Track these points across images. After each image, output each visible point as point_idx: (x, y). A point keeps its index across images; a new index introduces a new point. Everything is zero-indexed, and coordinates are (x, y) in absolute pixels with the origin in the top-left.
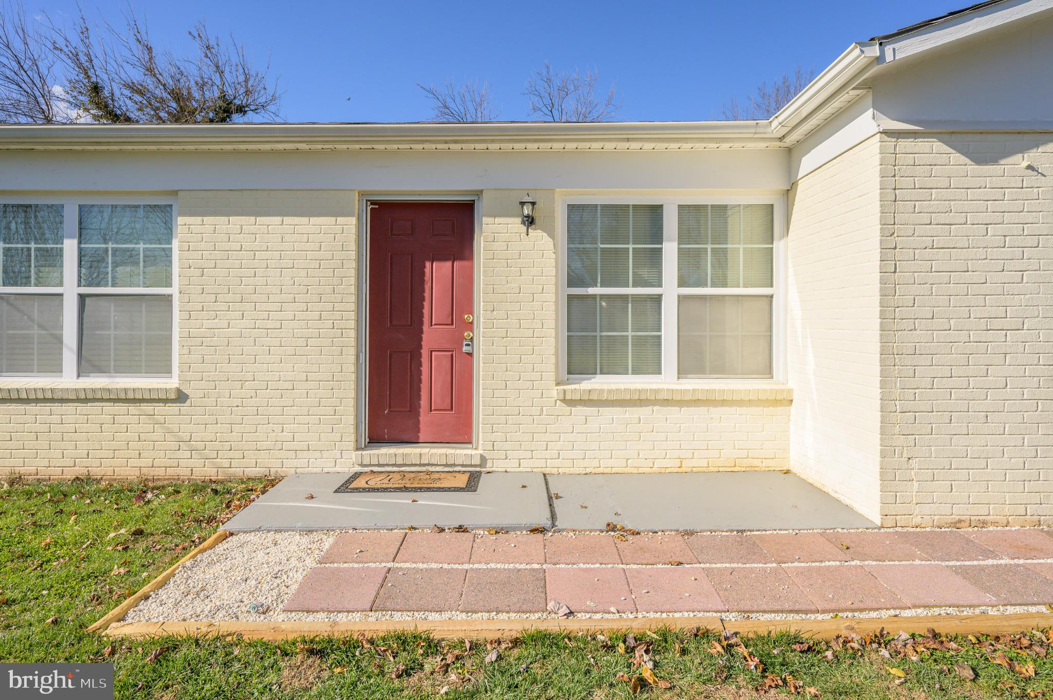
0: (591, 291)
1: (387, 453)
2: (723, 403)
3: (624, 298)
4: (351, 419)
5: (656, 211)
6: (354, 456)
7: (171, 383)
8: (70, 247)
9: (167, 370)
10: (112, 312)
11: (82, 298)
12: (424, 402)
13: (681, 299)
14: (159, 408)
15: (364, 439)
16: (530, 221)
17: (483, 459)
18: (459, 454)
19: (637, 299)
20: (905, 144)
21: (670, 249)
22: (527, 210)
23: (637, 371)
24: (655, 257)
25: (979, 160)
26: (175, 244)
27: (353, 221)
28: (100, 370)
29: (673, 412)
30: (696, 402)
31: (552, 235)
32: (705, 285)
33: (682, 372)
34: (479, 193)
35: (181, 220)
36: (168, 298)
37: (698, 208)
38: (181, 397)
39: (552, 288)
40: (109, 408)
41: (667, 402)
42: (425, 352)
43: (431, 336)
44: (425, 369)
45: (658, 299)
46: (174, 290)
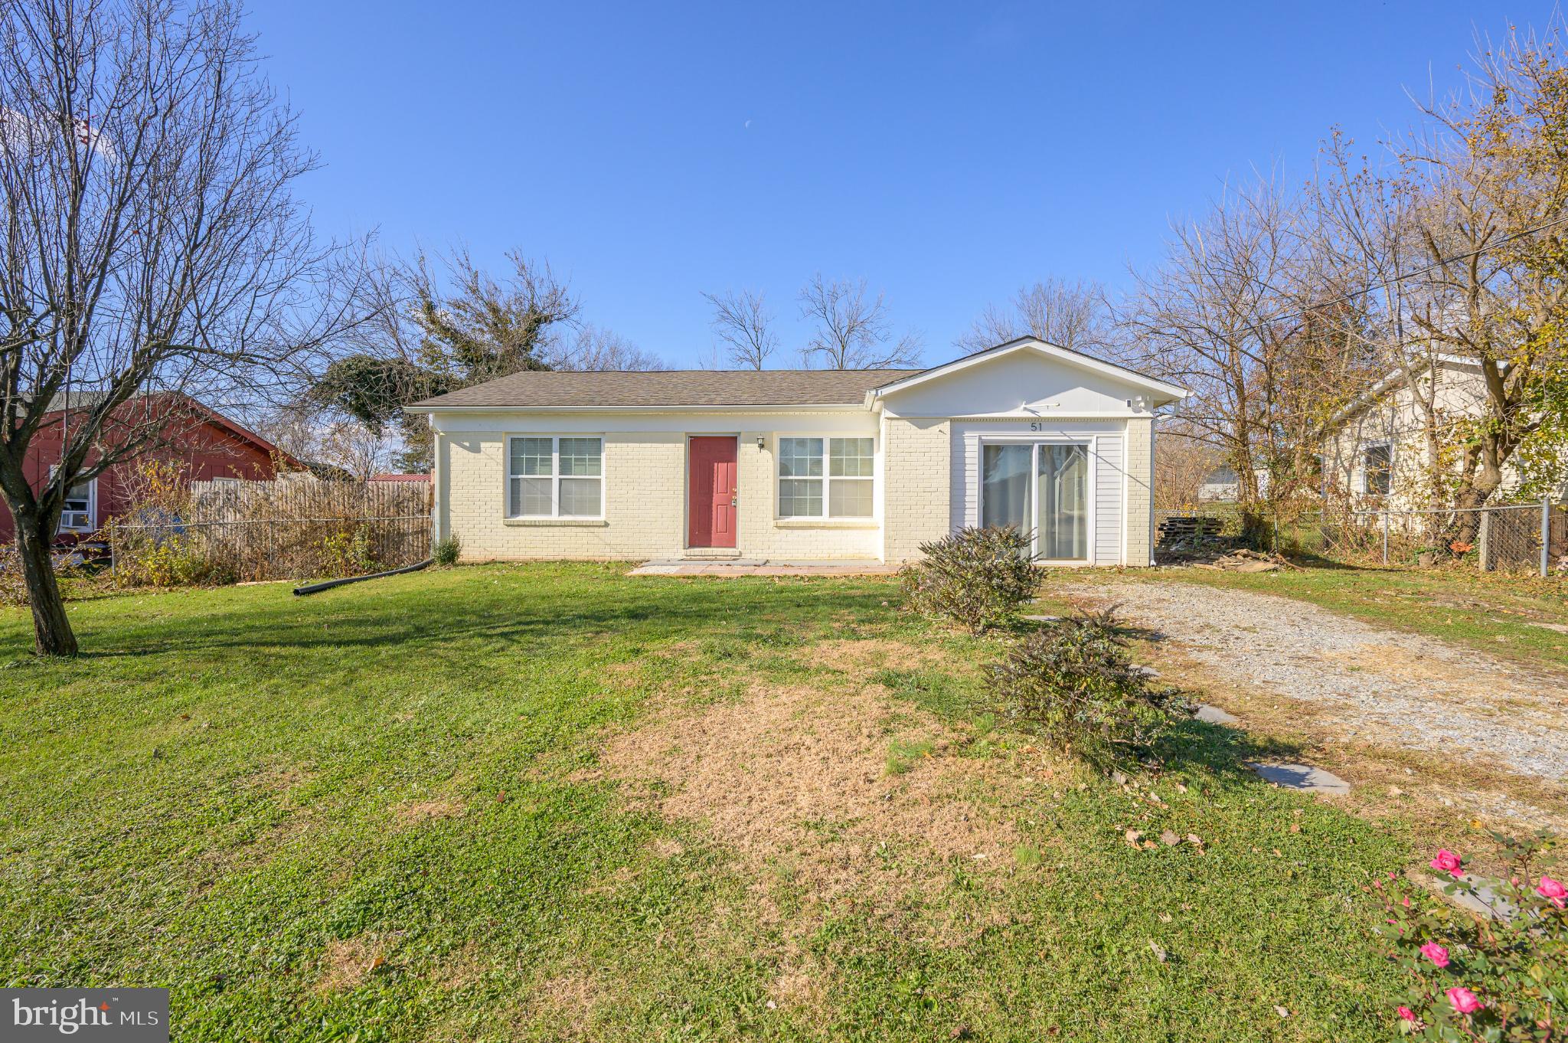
0: (790, 478)
1: (697, 551)
2: (849, 528)
3: (806, 481)
4: (682, 535)
5: (820, 441)
6: (683, 552)
7: (602, 518)
8: (556, 456)
9: (598, 513)
10: (574, 487)
11: (560, 480)
12: (714, 528)
13: (831, 481)
14: (596, 529)
15: (687, 545)
16: (762, 446)
17: (741, 553)
18: (729, 551)
19: (812, 481)
20: (894, 422)
21: (826, 458)
22: (760, 442)
23: (811, 514)
24: (819, 462)
25: (920, 428)
26: (603, 456)
27: (683, 445)
28: (569, 513)
29: (825, 532)
30: (836, 528)
31: (771, 452)
32: (841, 474)
33: (831, 515)
34: (739, 433)
35: (607, 445)
36: (599, 481)
37: (841, 440)
38: (606, 525)
39: (771, 476)
40: (574, 529)
41: (823, 528)
42: (714, 506)
43: (717, 498)
44: (714, 513)
45: (820, 482)
46: (603, 477)
